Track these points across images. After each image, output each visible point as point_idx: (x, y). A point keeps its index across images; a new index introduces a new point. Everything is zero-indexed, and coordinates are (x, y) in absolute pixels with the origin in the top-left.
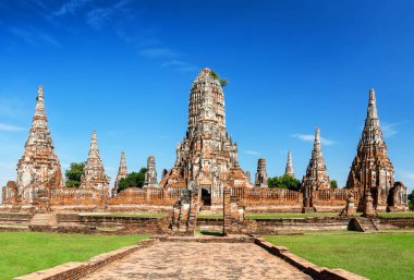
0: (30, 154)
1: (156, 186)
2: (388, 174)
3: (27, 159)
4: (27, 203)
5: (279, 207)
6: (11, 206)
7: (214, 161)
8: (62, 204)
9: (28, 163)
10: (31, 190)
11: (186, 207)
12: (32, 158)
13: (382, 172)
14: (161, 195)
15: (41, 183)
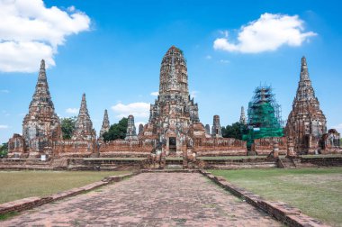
0: (35, 113)
1: (135, 137)
2: (320, 124)
3: (33, 117)
4: (34, 151)
5: (227, 152)
6: (20, 154)
7: (179, 120)
8: (63, 152)
9: (33, 120)
10: (37, 141)
11: (159, 152)
12: (36, 116)
13: (314, 122)
14: (140, 145)
15: (45, 136)
